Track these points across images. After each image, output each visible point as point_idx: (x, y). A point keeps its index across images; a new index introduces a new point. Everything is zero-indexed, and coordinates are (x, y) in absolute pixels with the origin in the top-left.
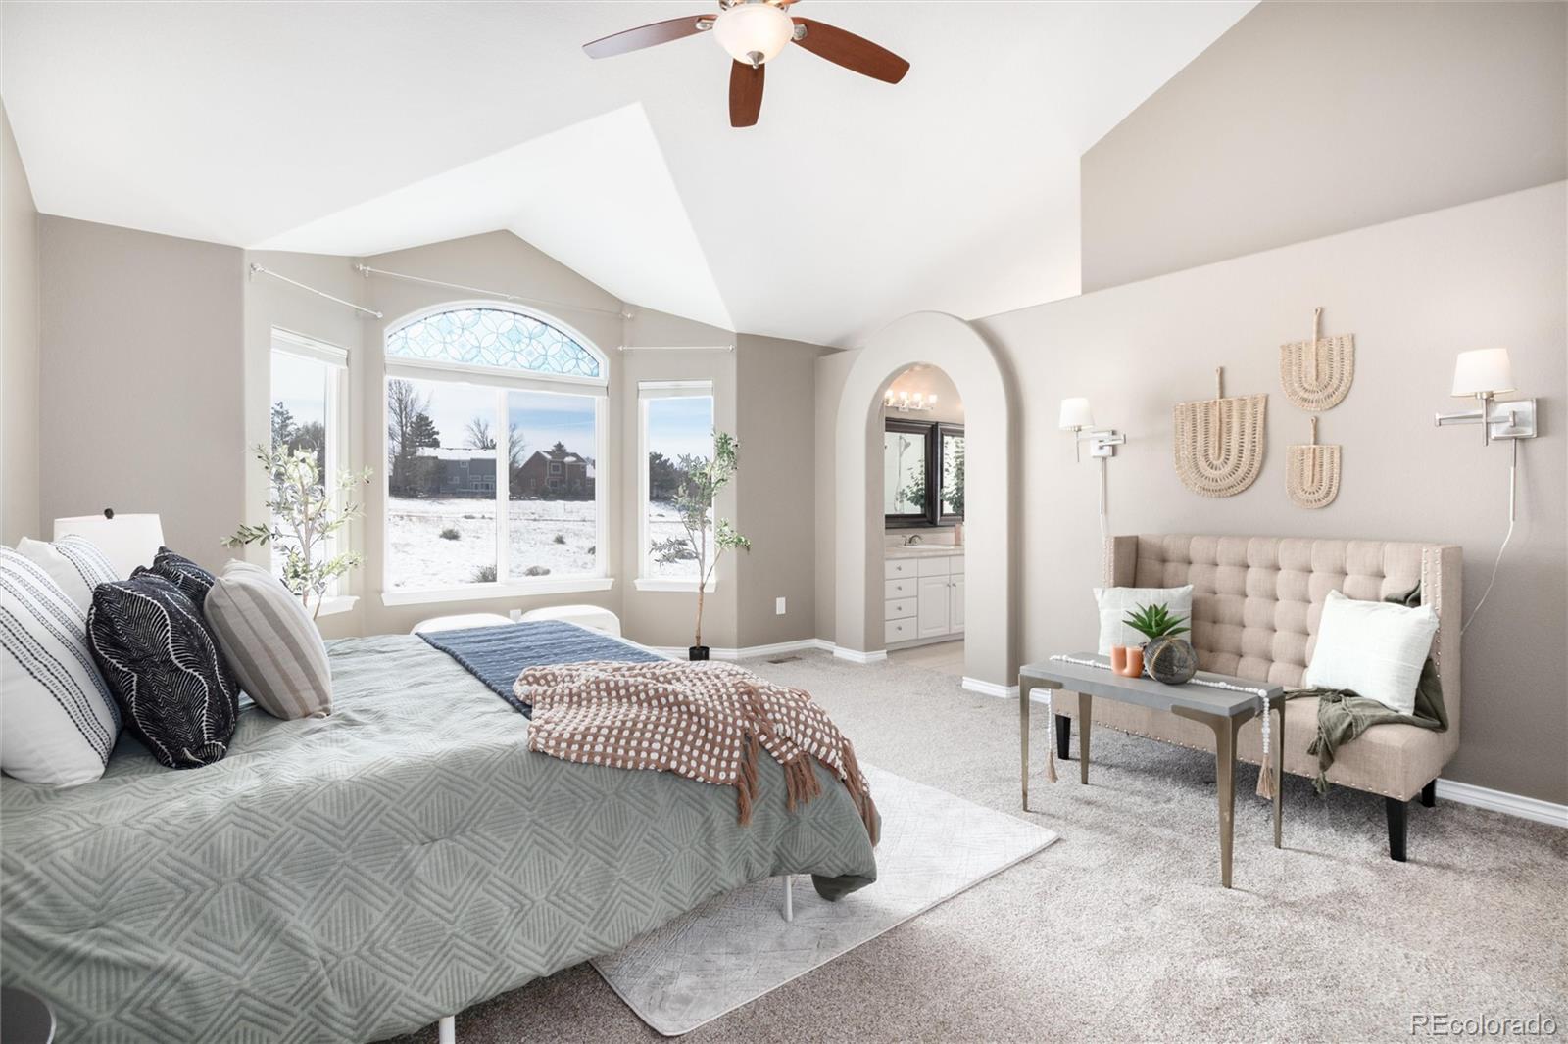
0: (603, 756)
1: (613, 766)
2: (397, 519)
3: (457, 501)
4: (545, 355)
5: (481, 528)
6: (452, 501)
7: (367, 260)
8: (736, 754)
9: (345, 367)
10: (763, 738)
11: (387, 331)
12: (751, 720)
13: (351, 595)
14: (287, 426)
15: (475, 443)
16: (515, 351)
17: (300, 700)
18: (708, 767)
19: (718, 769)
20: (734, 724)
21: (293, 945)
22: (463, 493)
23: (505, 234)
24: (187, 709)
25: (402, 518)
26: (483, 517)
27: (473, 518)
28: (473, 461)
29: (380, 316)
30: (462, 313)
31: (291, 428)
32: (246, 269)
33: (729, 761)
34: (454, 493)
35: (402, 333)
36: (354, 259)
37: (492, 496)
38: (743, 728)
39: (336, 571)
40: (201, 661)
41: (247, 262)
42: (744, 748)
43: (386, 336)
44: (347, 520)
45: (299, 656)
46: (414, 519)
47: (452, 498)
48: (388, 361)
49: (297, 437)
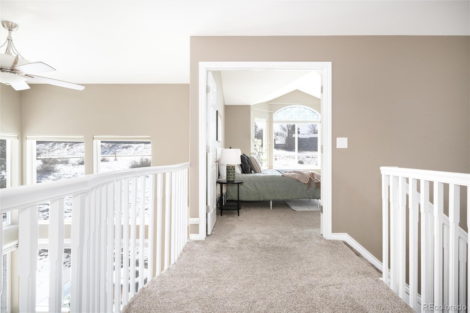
0: (290, 177)
1: (291, 178)
2: (286, 157)
3: (305, 152)
4: (306, 115)
5: (311, 161)
6: (304, 152)
7: (270, 101)
8: (308, 180)
9: (266, 123)
10: (312, 179)
11: (274, 115)
12: (311, 177)
13: (267, 167)
14: (256, 129)
15: (311, 132)
16: (299, 115)
17: (258, 171)
18: (304, 181)
19: (305, 182)
20: (308, 177)
21: (257, 188)
22: (307, 149)
23: (297, 90)
24: (248, 169)
25: (287, 157)
26: (312, 157)
27: (309, 157)
28: (310, 138)
29: (272, 112)
30: (288, 109)
31: (257, 130)
32: (251, 108)
33: (307, 181)
34: (304, 149)
35: (277, 115)
36: (268, 102)
37: (316, 150)
38: (310, 177)
39: (264, 161)
40: (249, 164)
41: (251, 107)
42: (309, 180)
43: (273, 116)
44: (266, 151)
45: (258, 166)
46: (291, 157)
47: (303, 151)
48: (274, 121)
49: (259, 133)
